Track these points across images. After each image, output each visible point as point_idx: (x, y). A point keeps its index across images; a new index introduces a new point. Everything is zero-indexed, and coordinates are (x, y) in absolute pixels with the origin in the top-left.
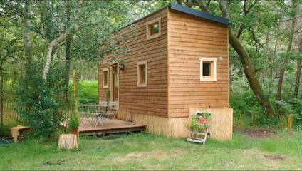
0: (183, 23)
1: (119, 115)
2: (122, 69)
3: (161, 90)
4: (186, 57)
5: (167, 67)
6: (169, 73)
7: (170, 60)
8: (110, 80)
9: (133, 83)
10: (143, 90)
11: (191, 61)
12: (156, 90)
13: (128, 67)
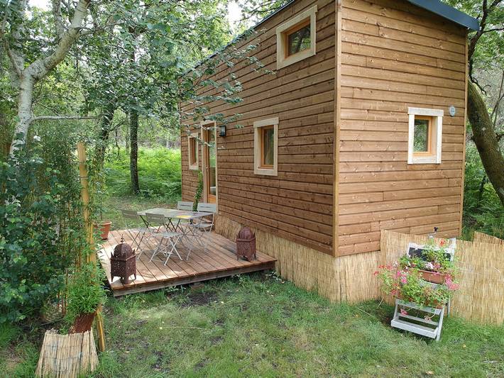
0: (374, 20)
1: (218, 225)
2: (223, 136)
3: (313, 187)
4: (378, 105)
5: (333, 131)
6: (339, 147)
7: (342, 114)
8: (201, 156)
9: (246, 165)
10: (268, 182)
11: (390, 117)
12: (301, 186)
13: (235, 132)
